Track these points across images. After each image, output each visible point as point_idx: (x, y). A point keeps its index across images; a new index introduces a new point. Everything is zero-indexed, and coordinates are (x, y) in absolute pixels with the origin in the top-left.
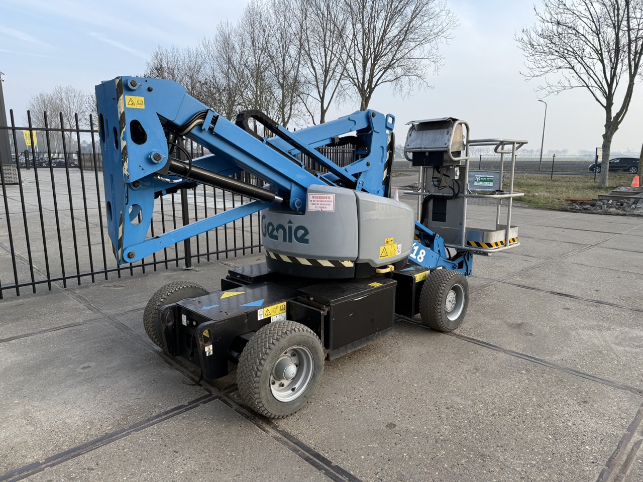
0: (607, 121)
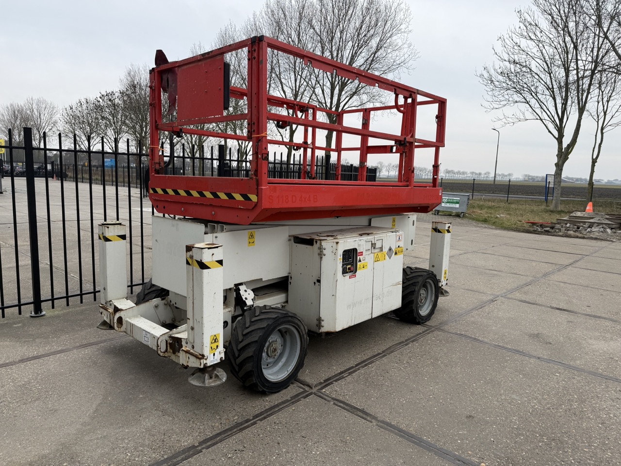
0: (558, 151)
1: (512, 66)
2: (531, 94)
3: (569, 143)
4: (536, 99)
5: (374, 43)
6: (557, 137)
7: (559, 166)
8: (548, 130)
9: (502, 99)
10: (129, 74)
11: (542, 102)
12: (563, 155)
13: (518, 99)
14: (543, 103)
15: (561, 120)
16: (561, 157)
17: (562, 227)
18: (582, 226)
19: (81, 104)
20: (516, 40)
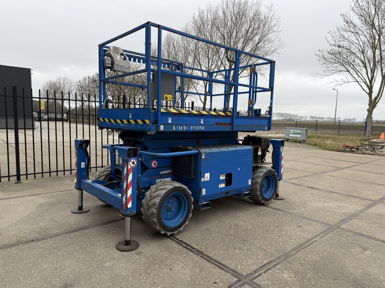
0: (369, 102)
3: (376, 97)
4: (353, 69)
8: (362, 88)
13: (342, 69)
14: (358, 71)
15: (371, 82)
16: (371, 105)
17: (363, 148)
18: (377, 148)
19: (85, 79)
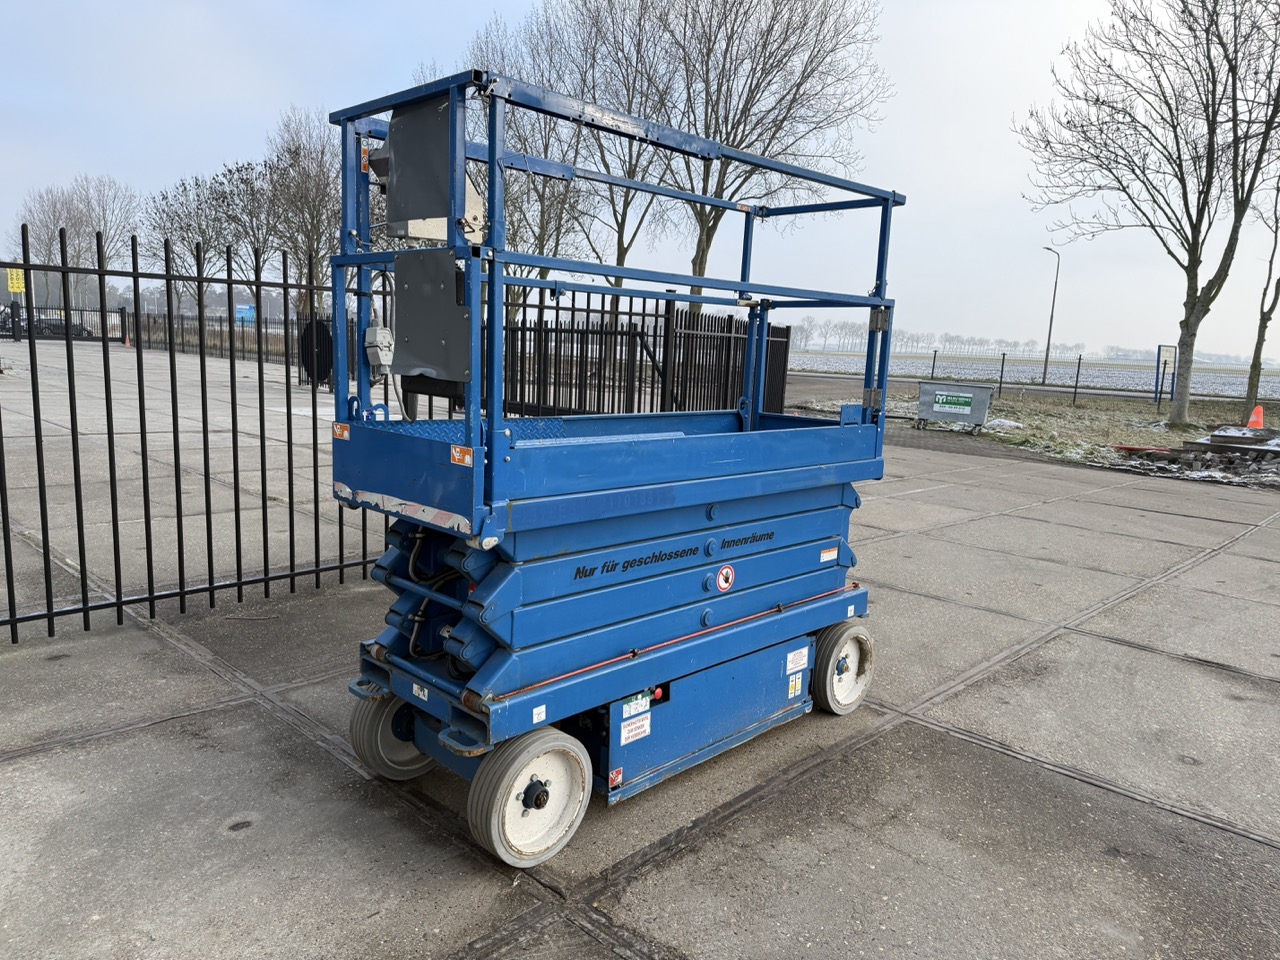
0: (1188, 296)
1: (1093, 110)
2: (1133, 171)
3: (1211, 278)
4: (1143, 182)
5: (797, 63)
6: (1186, 264)
7: (1189, 328)
8: (1168, 248)
9: (1069, 180)
10: (287, 126)
11: (1154, 187)
12: (1198, 305)
13: (1103, 182)
14: (1158, 191)
15: (1196, 228)
16: (1193, 308)
18: (1241, 460)
19: (185, 188)
20: (1104, 53)
